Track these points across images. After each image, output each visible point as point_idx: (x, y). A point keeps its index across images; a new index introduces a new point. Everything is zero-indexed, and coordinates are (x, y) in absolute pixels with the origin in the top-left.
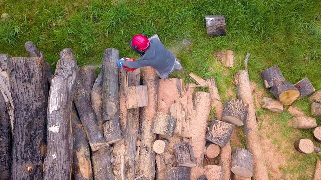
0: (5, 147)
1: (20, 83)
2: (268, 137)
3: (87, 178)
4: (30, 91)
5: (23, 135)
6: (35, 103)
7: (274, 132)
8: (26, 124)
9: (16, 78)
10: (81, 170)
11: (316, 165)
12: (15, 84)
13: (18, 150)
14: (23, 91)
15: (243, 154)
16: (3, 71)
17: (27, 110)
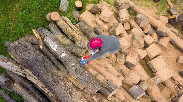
0: (39, 95)
1: (24, 53)
2: (142, 6)
4: (32, 53)
5: (46, 73)
6: (39, 57)
7: (142, 2)
8: (43, 68)
9: (20, 52)
11: (167, 2)
12: (22, 55)
13: (50, 81)
14: (29, 55)
16: (7, 62)
17: (38, 61)
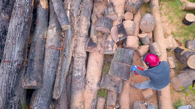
2: (166, 15)
3: (45, 8)
10: (41, 3)
15: (148, 15)
